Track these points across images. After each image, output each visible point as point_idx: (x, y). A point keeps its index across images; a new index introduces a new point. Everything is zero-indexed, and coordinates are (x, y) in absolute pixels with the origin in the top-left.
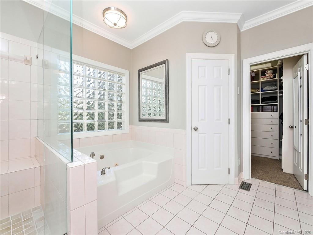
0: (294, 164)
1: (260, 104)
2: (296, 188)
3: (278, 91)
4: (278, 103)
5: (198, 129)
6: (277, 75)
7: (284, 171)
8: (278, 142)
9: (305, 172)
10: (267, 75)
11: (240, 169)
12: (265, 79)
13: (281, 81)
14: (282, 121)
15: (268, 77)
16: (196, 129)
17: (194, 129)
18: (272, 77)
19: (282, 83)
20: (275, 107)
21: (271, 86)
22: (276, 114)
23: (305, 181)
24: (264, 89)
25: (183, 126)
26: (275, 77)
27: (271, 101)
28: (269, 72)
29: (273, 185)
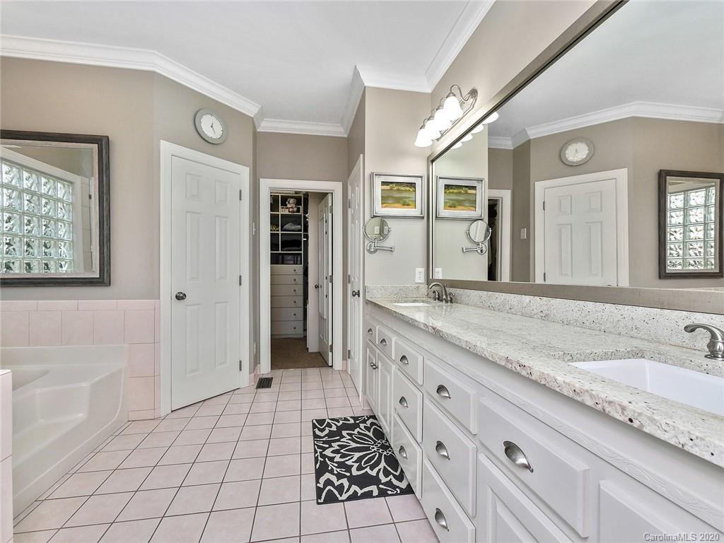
0: (320, 337)
1: (280, 252)
2: (322, 367)
3: (302, 233)
4: (302, 252)
5: (185, 295)
6: (301, 208)
7: (309, 351)
8: (302, 309)
9: (330, 344)
10: (289, 206)
11: (256, 360)
12: (286, 212)
13: (305, 218)
14: (307, 279)
15: (291, 210)
16: (181, 297)
17: (176, 297)
18: (295, 209)
19: (307, 222)
20: (299, 259)
21: (295, 224)
22: (300, 268)
23: (330, 353)
24: (286, 227)
25: (153, 292)
26: (298, 210)
27: (294, 248)
28: (292, 201)
29: (298, 371)
